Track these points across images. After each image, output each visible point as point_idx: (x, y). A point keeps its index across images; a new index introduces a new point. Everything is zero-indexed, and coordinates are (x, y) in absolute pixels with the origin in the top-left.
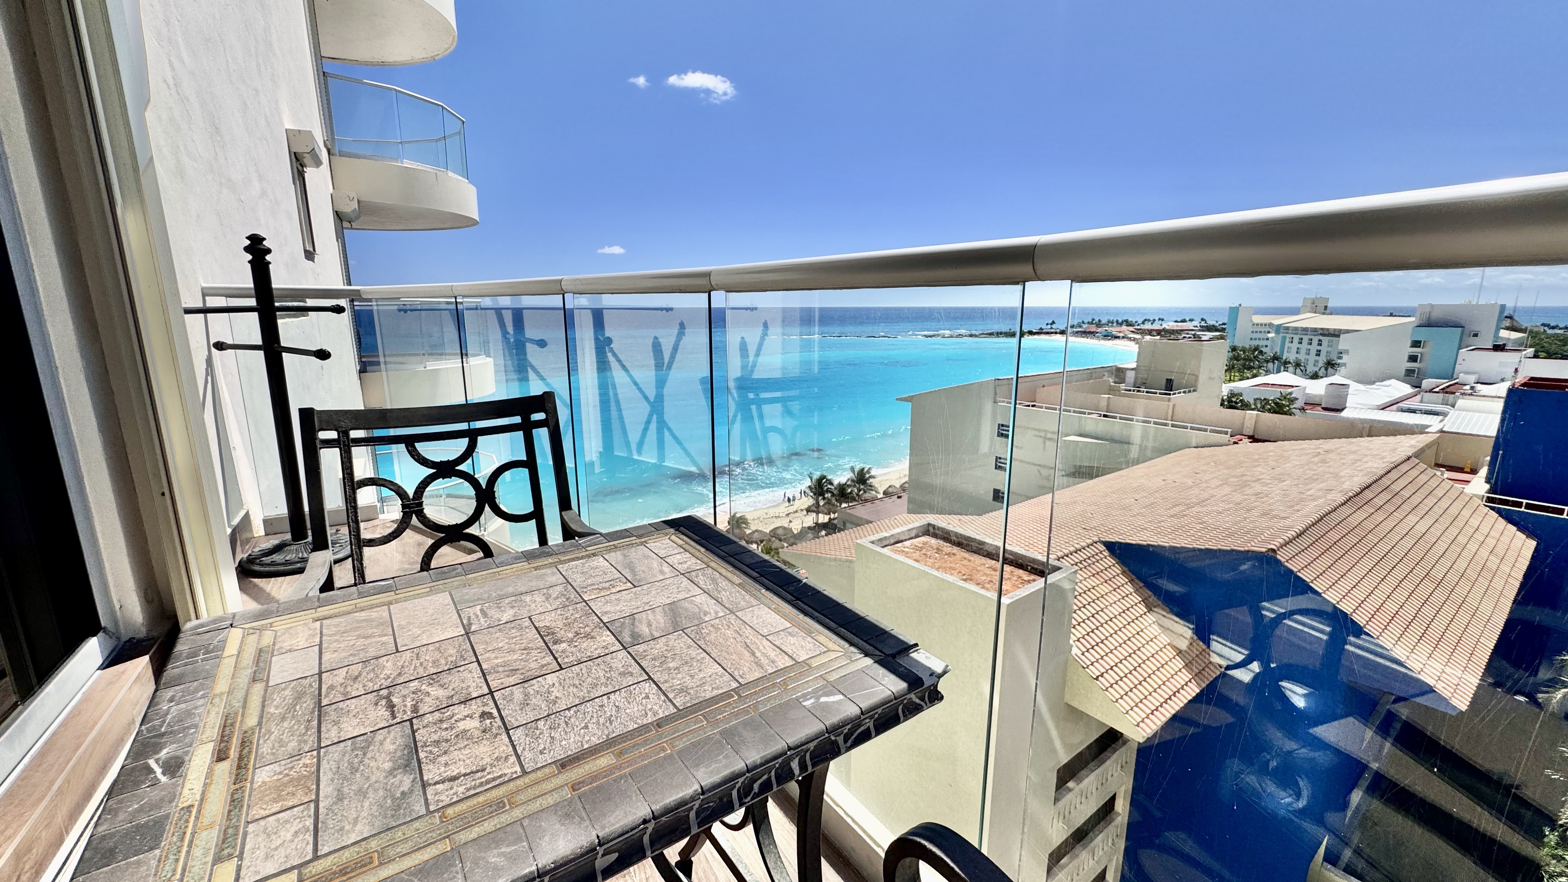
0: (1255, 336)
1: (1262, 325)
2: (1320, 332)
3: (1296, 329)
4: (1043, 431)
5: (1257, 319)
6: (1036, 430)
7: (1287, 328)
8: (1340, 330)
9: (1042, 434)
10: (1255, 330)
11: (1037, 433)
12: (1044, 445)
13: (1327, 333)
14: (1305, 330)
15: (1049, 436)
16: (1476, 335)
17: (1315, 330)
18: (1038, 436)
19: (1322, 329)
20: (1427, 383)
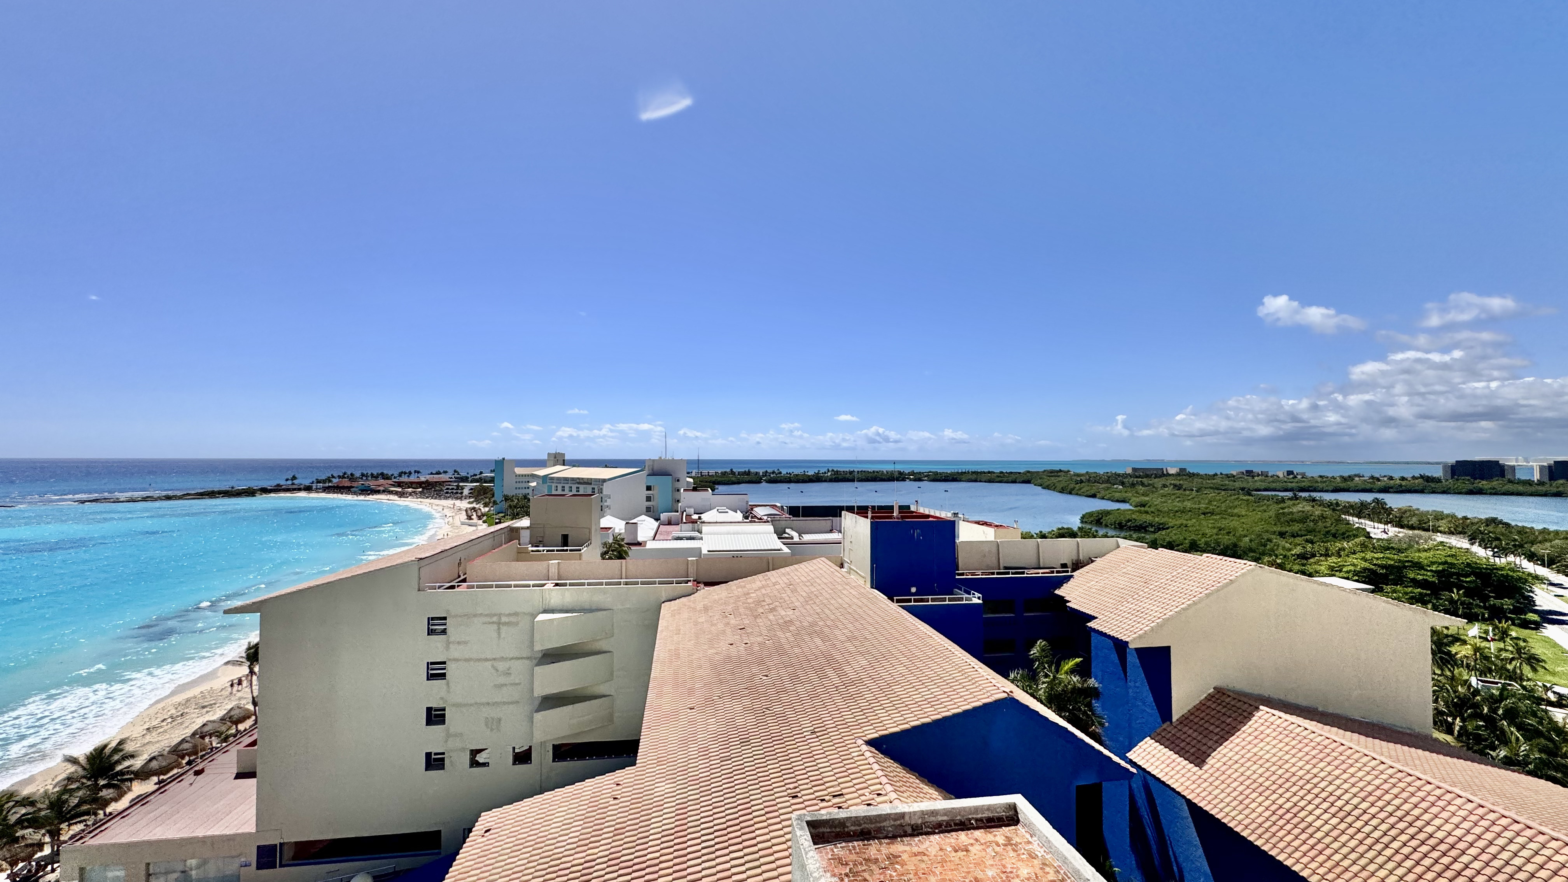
0: (518, 485)
1: (522, 476)
2: (578, 481)
3: (559, 479)
4: (495, 615)
5: (519, 471)
6: (486, 615)
7: (552, 478)
8: (591, 479)
9: (495, 619)
10: (518, 480)
11: (488, 619)
12: (499, 634)
13: (581, 481)
14: (566, 479)
15: (504, 619)
16: (678, 481)
17: (573, 479)
18: (493, 623)
19: (579, 478)
20: (664, 516)
